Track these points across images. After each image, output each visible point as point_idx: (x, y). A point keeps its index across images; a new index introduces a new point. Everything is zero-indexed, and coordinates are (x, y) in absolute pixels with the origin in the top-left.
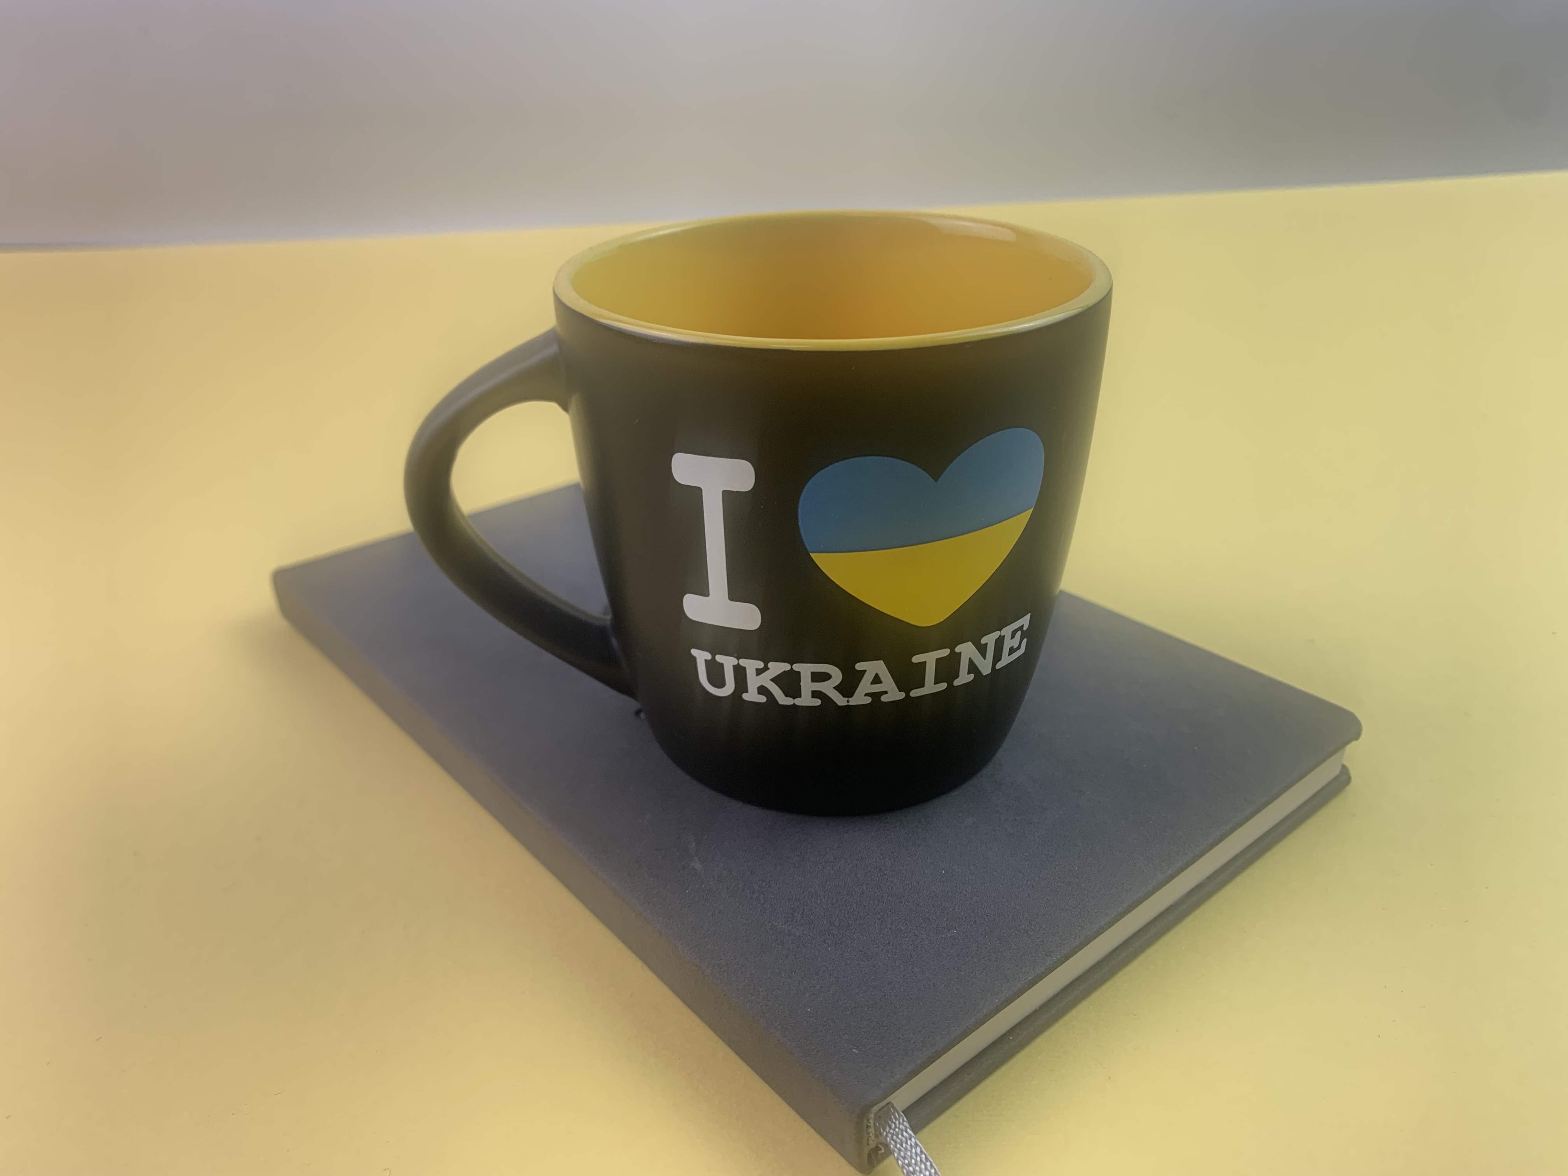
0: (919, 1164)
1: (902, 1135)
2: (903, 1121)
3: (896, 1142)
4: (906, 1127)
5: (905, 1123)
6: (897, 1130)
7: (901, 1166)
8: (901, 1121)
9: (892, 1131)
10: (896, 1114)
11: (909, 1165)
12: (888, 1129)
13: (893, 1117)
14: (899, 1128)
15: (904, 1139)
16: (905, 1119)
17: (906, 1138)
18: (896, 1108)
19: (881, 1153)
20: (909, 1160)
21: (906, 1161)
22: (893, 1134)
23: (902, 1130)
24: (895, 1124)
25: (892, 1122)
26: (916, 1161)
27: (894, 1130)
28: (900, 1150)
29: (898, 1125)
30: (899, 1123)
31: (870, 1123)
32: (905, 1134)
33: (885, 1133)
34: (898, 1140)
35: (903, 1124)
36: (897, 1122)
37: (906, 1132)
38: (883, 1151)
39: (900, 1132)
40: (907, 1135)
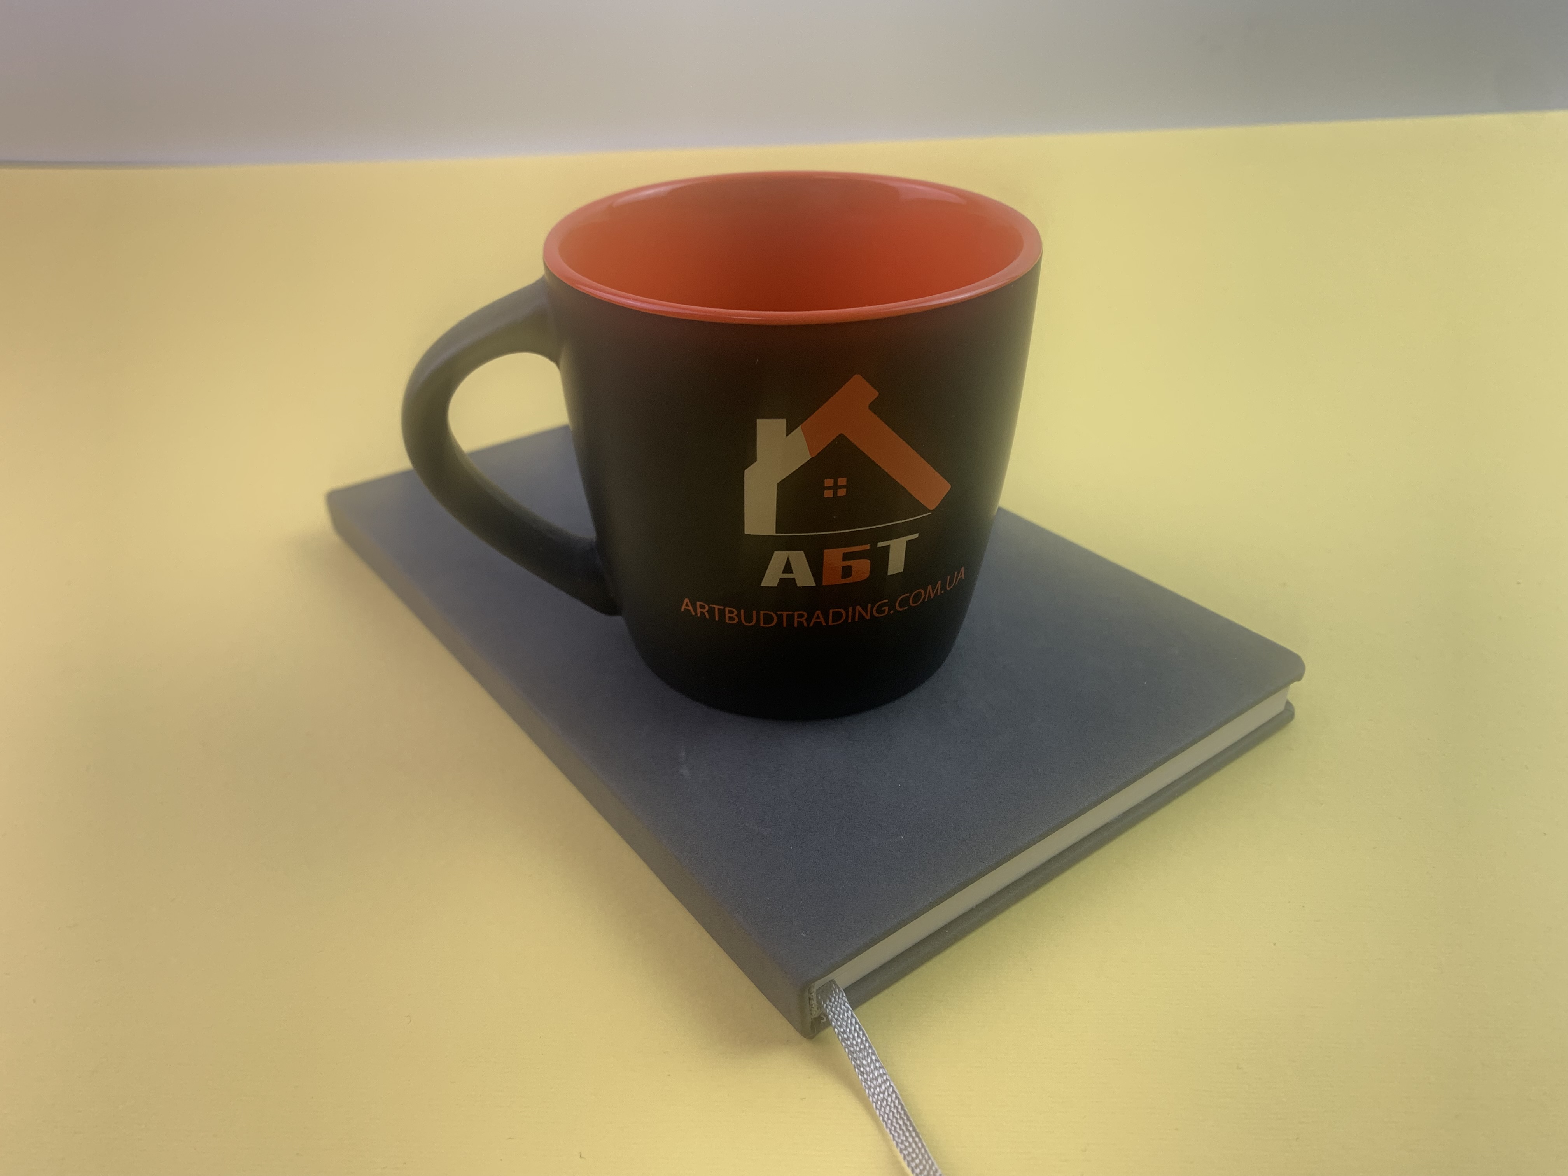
0: (853, 1032)
1: (841, 1008)
2: (843, 996)
3: (834, 1014)
4: (845, 1001)
5: (844, 998)
6: (836, 1003)
7: (837, 1033)
8: (841, 996)
9: (831, 1004)
10: (837, 990)
11: (845, 1032)
12: (828, 1002)
13: (834, 992)
14: (838, 1002)
15: (842, 1011)
16: (845, 995)
17: (844, 1010)
18: (837, 985)
19: (824, 1022)
20: (845, 1029)
21: (842, 1030)
22: (832, 1007)
23: (841, 1004)
24: (835, 998)
25: (833, 996)
26: (850, 1030)
27: (834, 1003)
28: (837, 1020)
29: (837, 999)
30: (839, 998)
31: (812, 996)
32: (843, 1007)
33: (825, 1005)
34: (836, 1012)
35: (842, 999)
36: (837, 997)
37: (845, 1005)
38: (825, 1020)
39: (839, 1005)
40: (845, 1008)
